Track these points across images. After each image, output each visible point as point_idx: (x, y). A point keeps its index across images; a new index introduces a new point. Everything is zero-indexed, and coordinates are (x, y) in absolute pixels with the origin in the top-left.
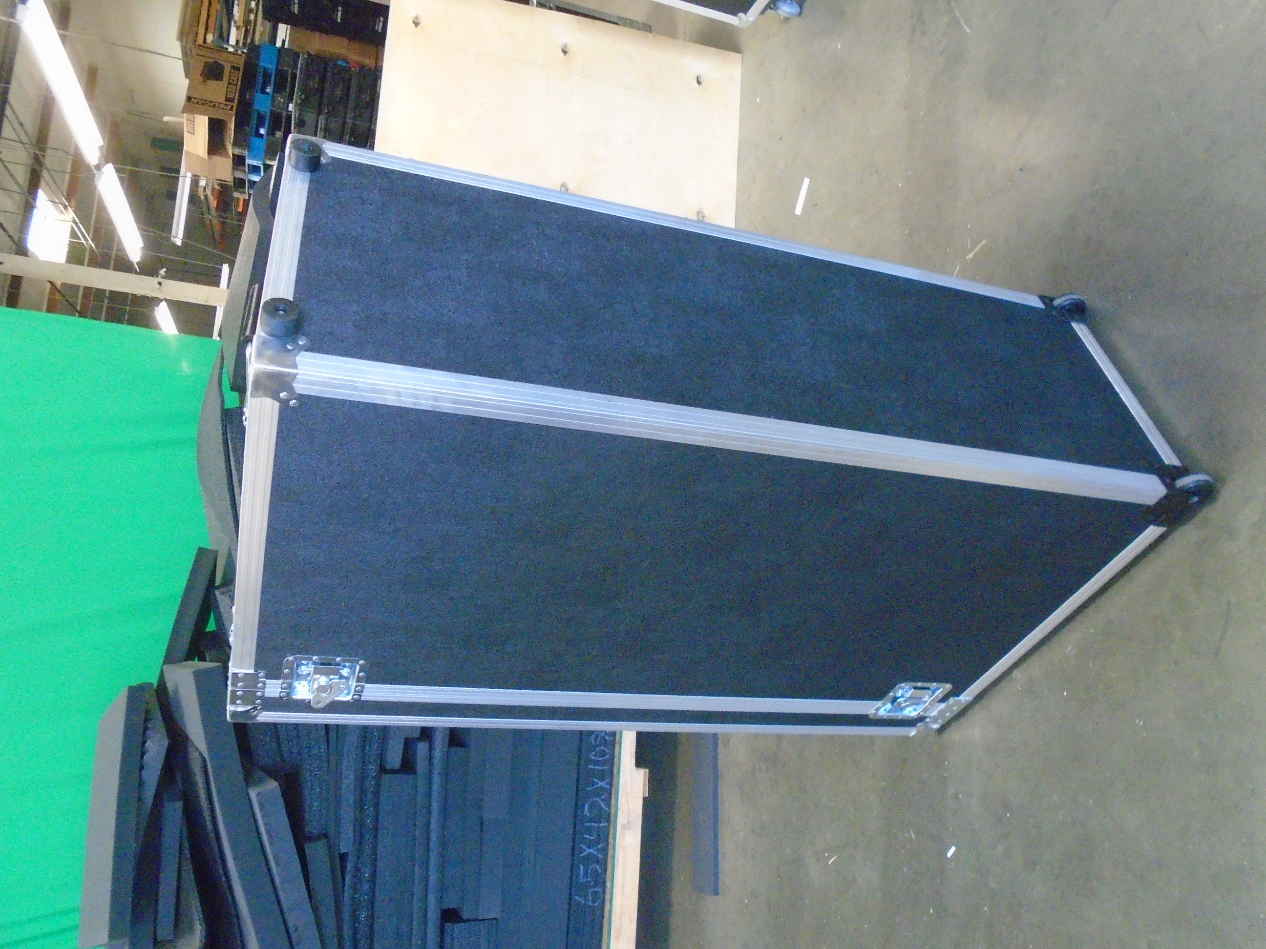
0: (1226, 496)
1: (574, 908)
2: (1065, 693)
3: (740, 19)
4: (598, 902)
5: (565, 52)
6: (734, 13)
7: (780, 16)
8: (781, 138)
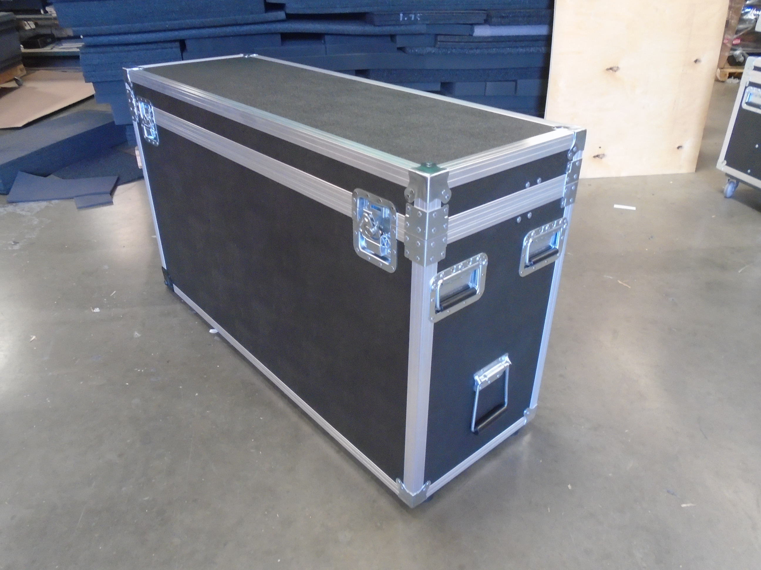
2: (127, 384)
3: (722, 163)
5: (696, 61)
6: (726, 158)
7: (724, 186)
8: (653, 195)
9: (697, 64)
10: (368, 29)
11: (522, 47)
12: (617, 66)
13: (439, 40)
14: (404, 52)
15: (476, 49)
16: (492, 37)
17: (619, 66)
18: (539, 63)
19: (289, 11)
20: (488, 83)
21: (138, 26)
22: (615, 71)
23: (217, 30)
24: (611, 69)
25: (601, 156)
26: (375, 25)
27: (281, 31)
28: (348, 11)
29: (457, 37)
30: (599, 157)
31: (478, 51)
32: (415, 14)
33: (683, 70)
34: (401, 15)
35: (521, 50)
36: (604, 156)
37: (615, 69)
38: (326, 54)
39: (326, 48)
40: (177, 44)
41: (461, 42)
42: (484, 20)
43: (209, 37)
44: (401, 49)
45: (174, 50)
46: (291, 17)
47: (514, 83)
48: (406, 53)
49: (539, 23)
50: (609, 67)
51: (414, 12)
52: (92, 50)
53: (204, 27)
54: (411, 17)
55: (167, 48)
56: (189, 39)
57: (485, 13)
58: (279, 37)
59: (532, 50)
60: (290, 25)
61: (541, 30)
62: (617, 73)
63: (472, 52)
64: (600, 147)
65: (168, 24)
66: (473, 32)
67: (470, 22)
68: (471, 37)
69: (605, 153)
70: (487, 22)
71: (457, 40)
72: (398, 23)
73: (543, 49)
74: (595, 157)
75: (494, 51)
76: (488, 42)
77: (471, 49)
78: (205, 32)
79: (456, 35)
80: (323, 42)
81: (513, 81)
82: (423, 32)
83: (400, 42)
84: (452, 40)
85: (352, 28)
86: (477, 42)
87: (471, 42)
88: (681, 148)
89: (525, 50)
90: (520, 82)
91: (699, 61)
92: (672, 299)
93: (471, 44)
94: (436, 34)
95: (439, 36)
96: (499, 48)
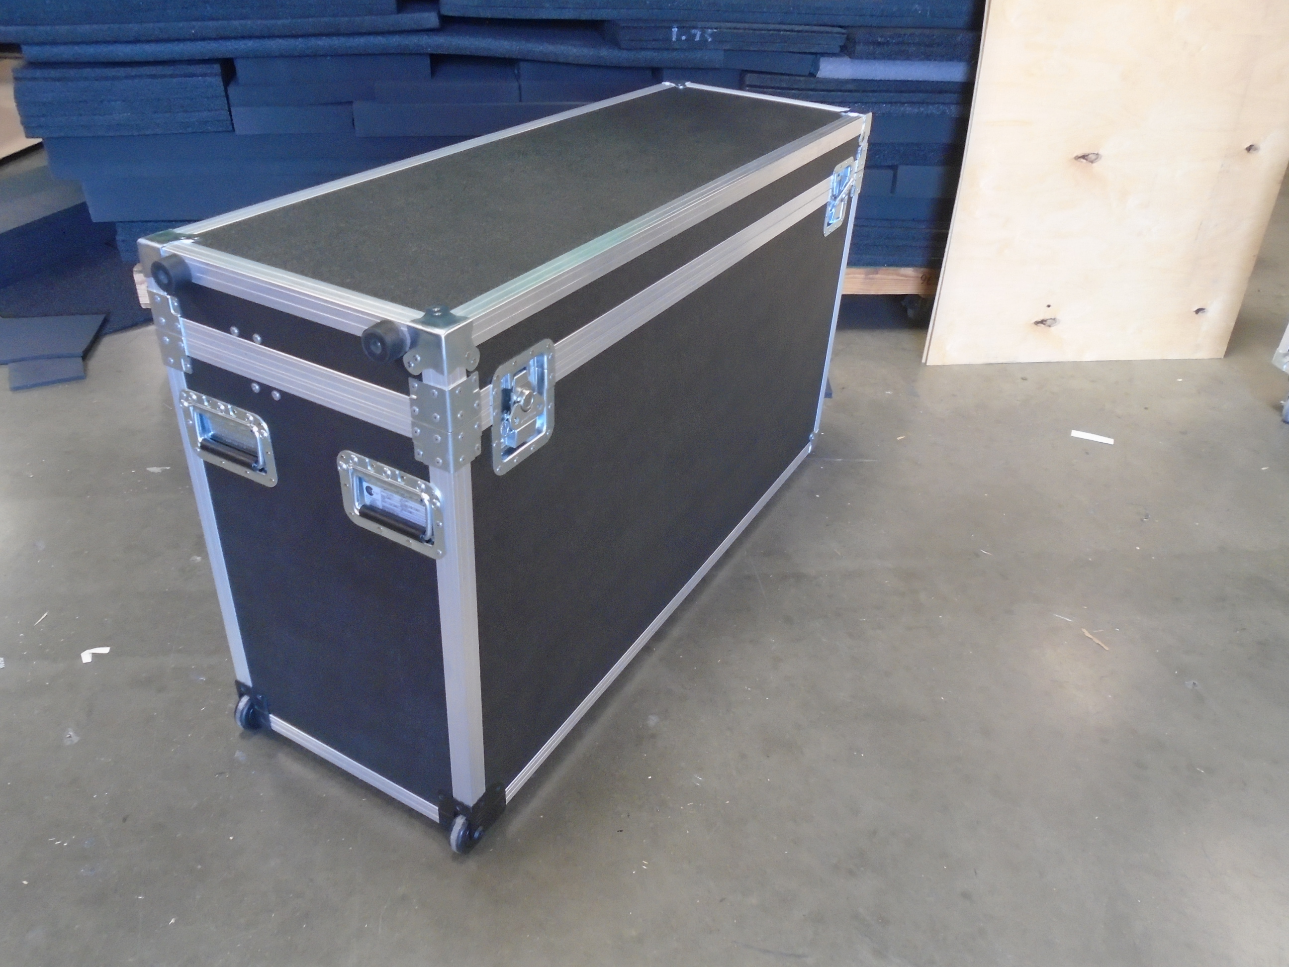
5: (1249, 149)
8: (1146, 408)
9: (1253, 155)
10: (606, 53)
11: (912, 103)
12: (1096, 152)
13: (748, 83)
16: (854, 81)
17: (1101, 152)
18: (944, 137)
19: (447, 11)
21: (134, 28)
22: (1092, 162)
23: (298, 43)
24: (1084, 157)
25: (1048, 322)
26: (620, 48)
27: (429, 50)
28: (568, 14)
29: (784, 77)
30: (1044, 324)
32: (703, 29)
33: (1222, 166)
34: (675, 30)
35: (908, 109)
36: (1056, 322)
37: (1092, 157)
38: (520, 101)
39: (520, 88)
40: (217, 68)
42: (841, 47)
43: (282, 56)
46: (448, 23)
47: (890, 173)
49: (949, 56)
50: (1080, 154)
51: (700, 24)
52: (38, 73)
53: (271, 36)
54: (695, 35)
55: (195, 76)
56: (243, 57)
57: (843, 34)
58: (428, 61)
59: (932, 109)
60: (449, 38)
61: (954, 73)
62: (1094, 165)
64: (1049, 306)
65: (196, 27)
66: (817, 69)
67: (813, 51)
68: (812, 79)
69: (1058, 317)
70: (847, 50)
71: (784, 85)
72: (667, 45)
73: (953, 111)
74: (1037, 323)
76: (846, 91)
78: (275, 45)
79: (783, 74)
80: (516, 72)
81: (889, 167)
82: (717, 66)
85: (575, 50)
86: (823, 90)
87: (812, 90)
88: (1202, 313)
89: (916, 110)
90: (902, 170)
91: (1256, 149)
92: (1192, 682)
93: (811, 93)
94: (743, 70)
95: (749, 75)
96: (866, 103)
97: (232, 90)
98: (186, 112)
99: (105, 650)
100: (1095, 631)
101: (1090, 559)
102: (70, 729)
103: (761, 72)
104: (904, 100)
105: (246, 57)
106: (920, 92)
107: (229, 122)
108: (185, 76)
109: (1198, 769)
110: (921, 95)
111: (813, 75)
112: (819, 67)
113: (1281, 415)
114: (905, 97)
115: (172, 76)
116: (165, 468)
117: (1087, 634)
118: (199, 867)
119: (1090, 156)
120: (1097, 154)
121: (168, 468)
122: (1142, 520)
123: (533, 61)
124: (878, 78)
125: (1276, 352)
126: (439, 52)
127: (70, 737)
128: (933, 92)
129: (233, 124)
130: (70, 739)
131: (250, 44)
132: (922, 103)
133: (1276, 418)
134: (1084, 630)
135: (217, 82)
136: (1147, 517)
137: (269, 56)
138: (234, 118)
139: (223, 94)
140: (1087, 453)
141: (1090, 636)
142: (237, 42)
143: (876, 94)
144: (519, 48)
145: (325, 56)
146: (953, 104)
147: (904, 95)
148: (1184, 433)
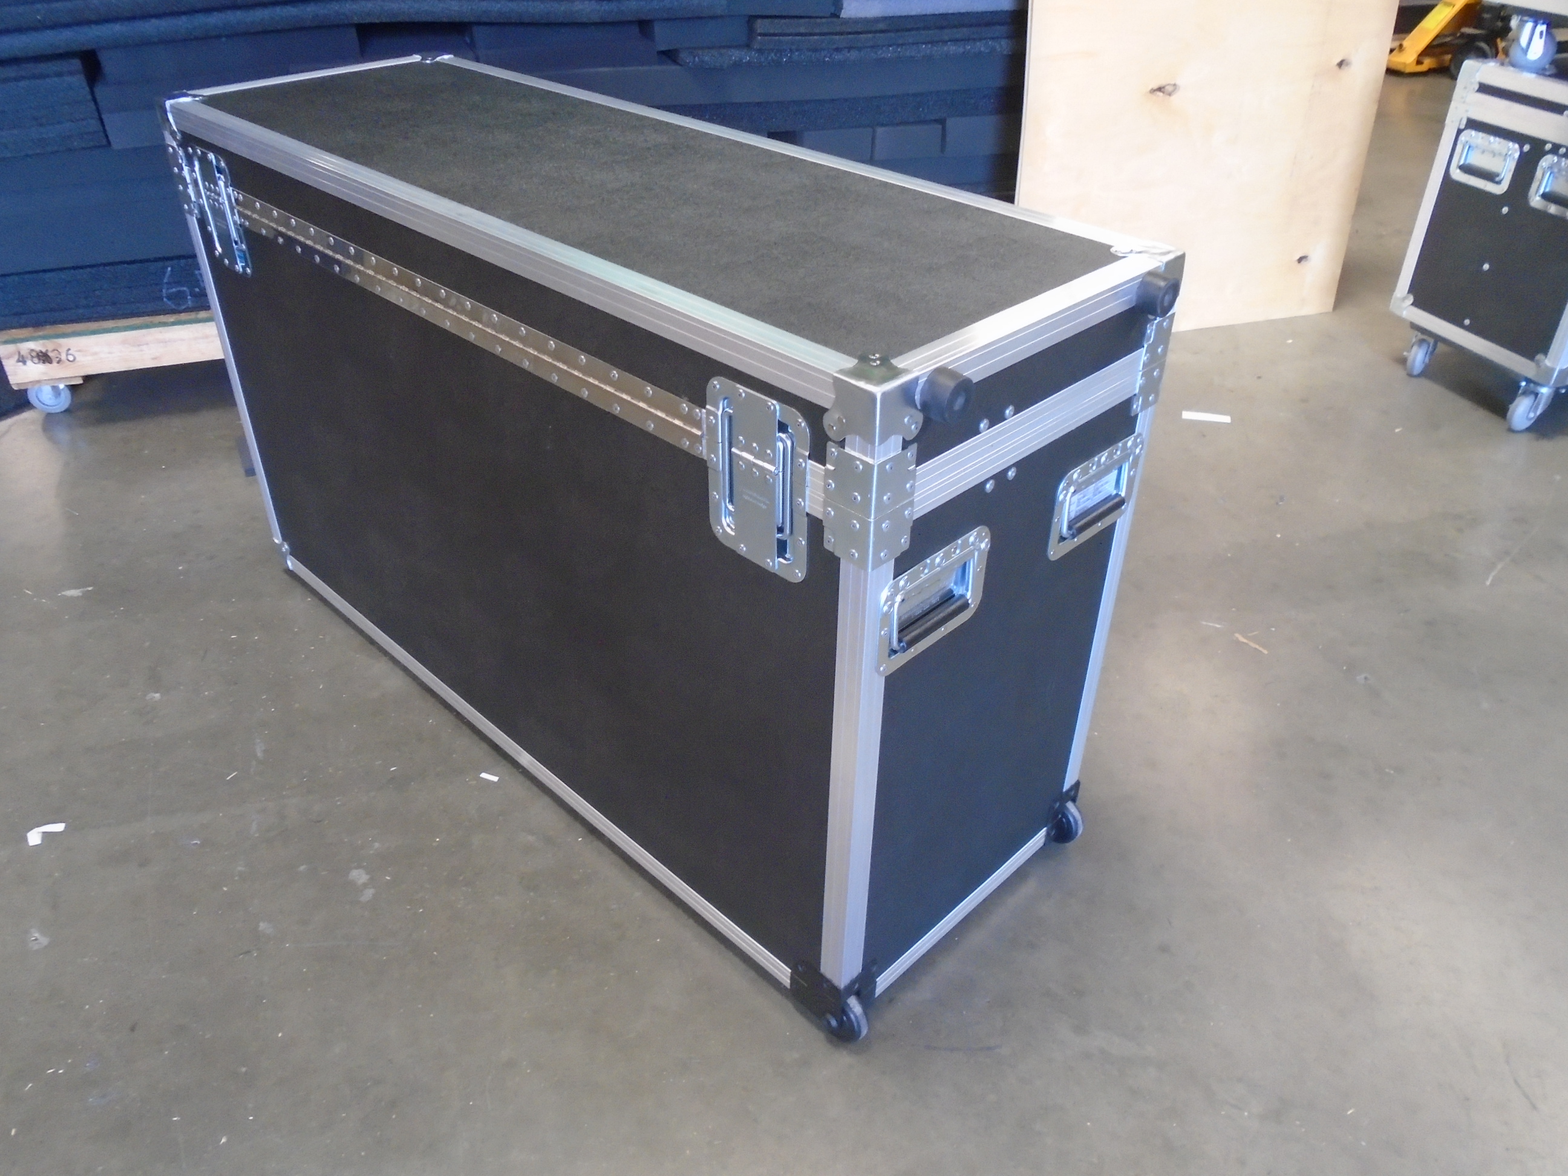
0: (843, 1059)
1: (153, 267)
3: (1404, 299)
4: (169, 303)
5: (1341, 64)
7: (1409, 351)
8: (1259, 378)
9: (1345, 72)
11: (955, 41)
12: (1173, 83)
13: (759, 31)
14: (675, 62)
15: (850, 49)
16: (885, 19)
17: (1178, 82)
18: (994, 78)
20: (880, 130)
22: (1170, 94)
23: (180, 23)
24: (1160, 89)
27: (356, 20)
29: (802, 21)
31: (853, 55)
33: (1313, 87)
35: (952, 49)
37: (1169, 89)
40: (76, 64)
41: (811, 34)
44: (670, 56)
45: (69, 79)
47: (939, 127)
48: (678, 64)
50: (1156, 87)
55: (48, 76)
56: (108, 48)
58: (353, 33)
59: (981, 47)
62: (1173, 98)
63: (838, 57)
66: (840, 7)
68: (835, 20)
71: (802, 30)
73: (1004, 46)
75: (889, 53)
76: (876, 32)
77: (837, 50)
78: (151, 27)
79: (801, 17)
80: (468, 40)
81: (936, 121)
82: (719, 12)
83: (664, 37)
84: (791, 30)
86: (850, 33)
87: (836, 34)
88: (1306, 261)
89: (961, 50)
90: (950, 123)
91: (1348, 64)
92: (1363, 676)
93: (837, 37)
94: (751, 16)
95: (759, 21)
96: (902, 45)
97: (100, 91)
98: (41, 125)
99: (59, 827)
100: (1250, 635)
101: (1229, 555)
102: (33, 930)
103: (776, 17)
104: (946, 38)
105: (115, 45)
106: (963, 26)
107: (102, 134)
108: (34, 77)
109: (1387, 770)
110: (965, 30)
111: (836, 15)
112: (842, 5)
113: (1405, 369)
114: (946, 34)
115: (17, 79)
116: (86, 589)
117: (1242, 639)
118: (244, 1070)
119: (1167, 88)
120: (1175, 85)
121: (90, 589)
122: (1277, 503)
123: (491, 24)
124: (913, 13)
125: (1394, 296)
126: (368, 20)
127: (36, 940)
128: (979, 25)
129: (107, 136)
130: (37, 942)
131: (117, 28)
132: (967, 40)
133: (1401, 373)
134: (1237, 635)
135: (78, 81)
136: (1282, 499)
137: (145, 43)
138: (107, 128)
139: (89, 97)
140: (1204, 436)
141: (1245, 641)
142: (99, 27)
143: (913, 33)
144: (471, 8)
145: (219, 37)
146: (1004, 38)
147: (946, 31)
148: (1304, 401)
